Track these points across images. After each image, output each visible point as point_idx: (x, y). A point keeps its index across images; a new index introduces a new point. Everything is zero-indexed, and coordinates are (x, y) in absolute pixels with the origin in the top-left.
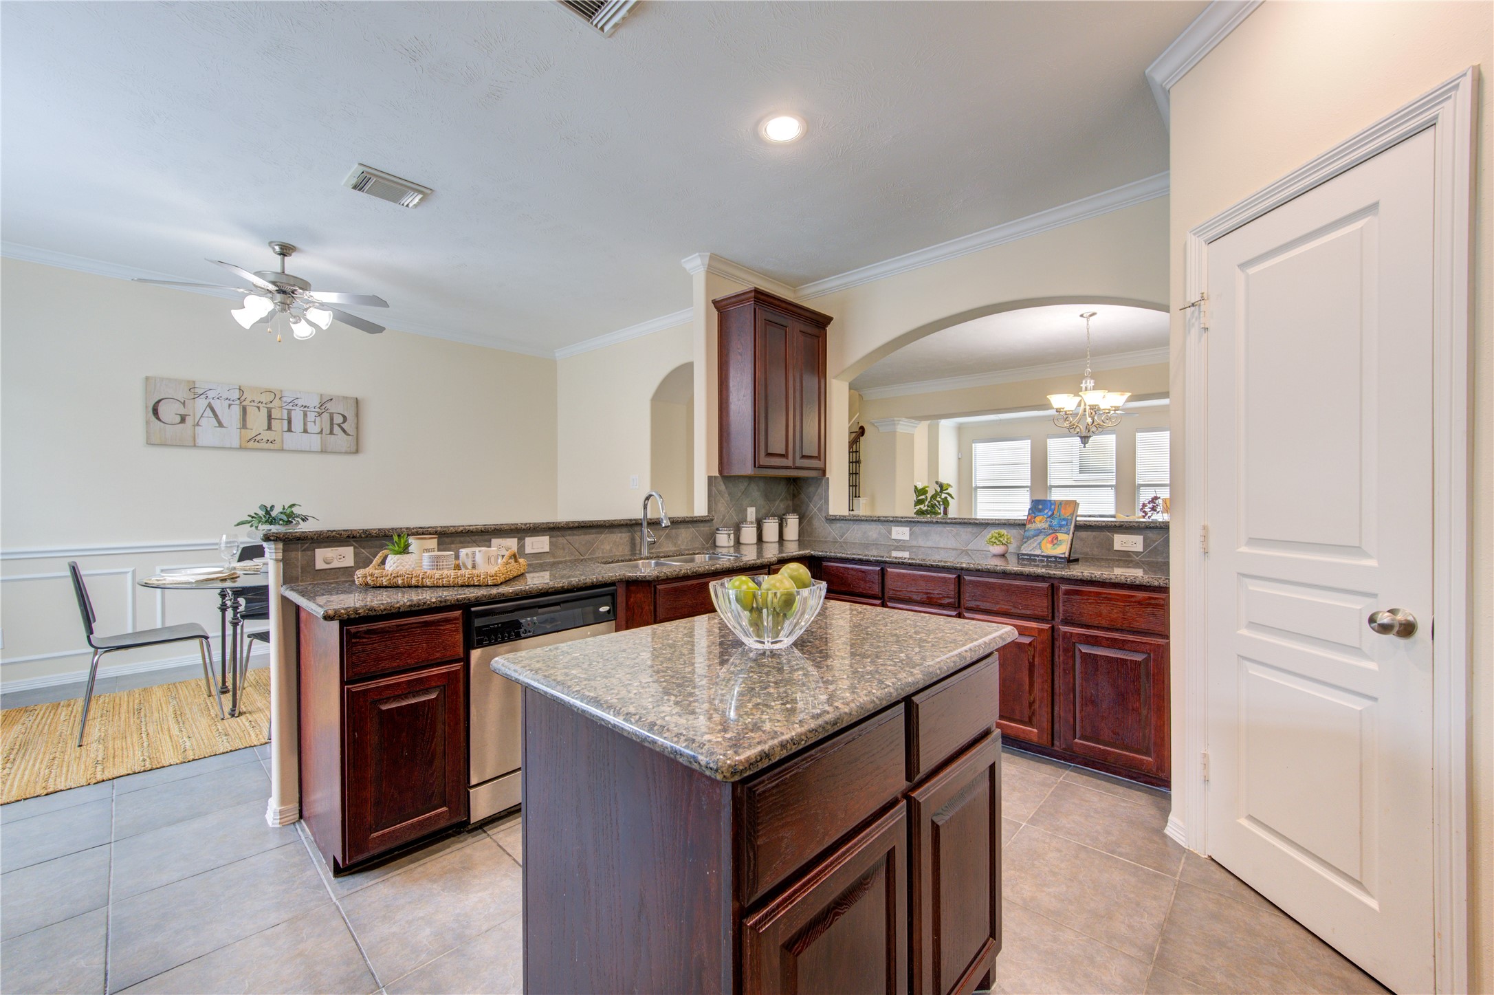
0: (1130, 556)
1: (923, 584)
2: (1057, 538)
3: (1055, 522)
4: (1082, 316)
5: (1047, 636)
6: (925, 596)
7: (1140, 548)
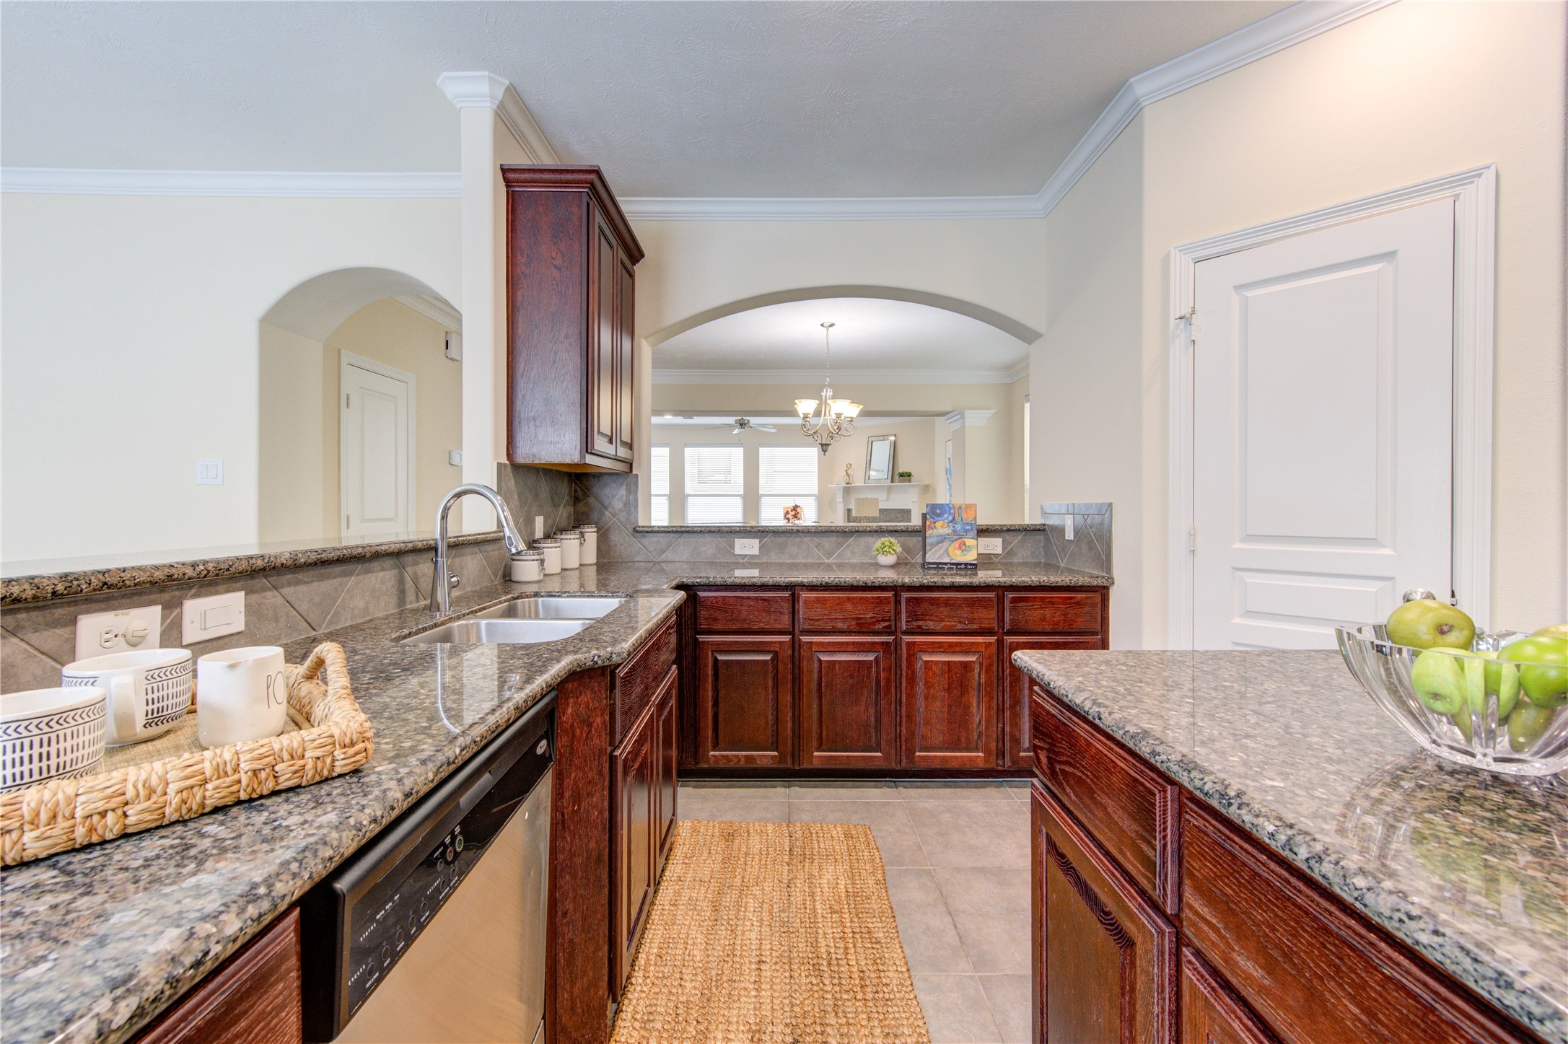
0: (991, 559)
1: (849, 606)
2: (964, 544)
3: (959, 527)
4: (822, 325)
5: (994, 649)
6: (854, 623)
7: (999, 550)
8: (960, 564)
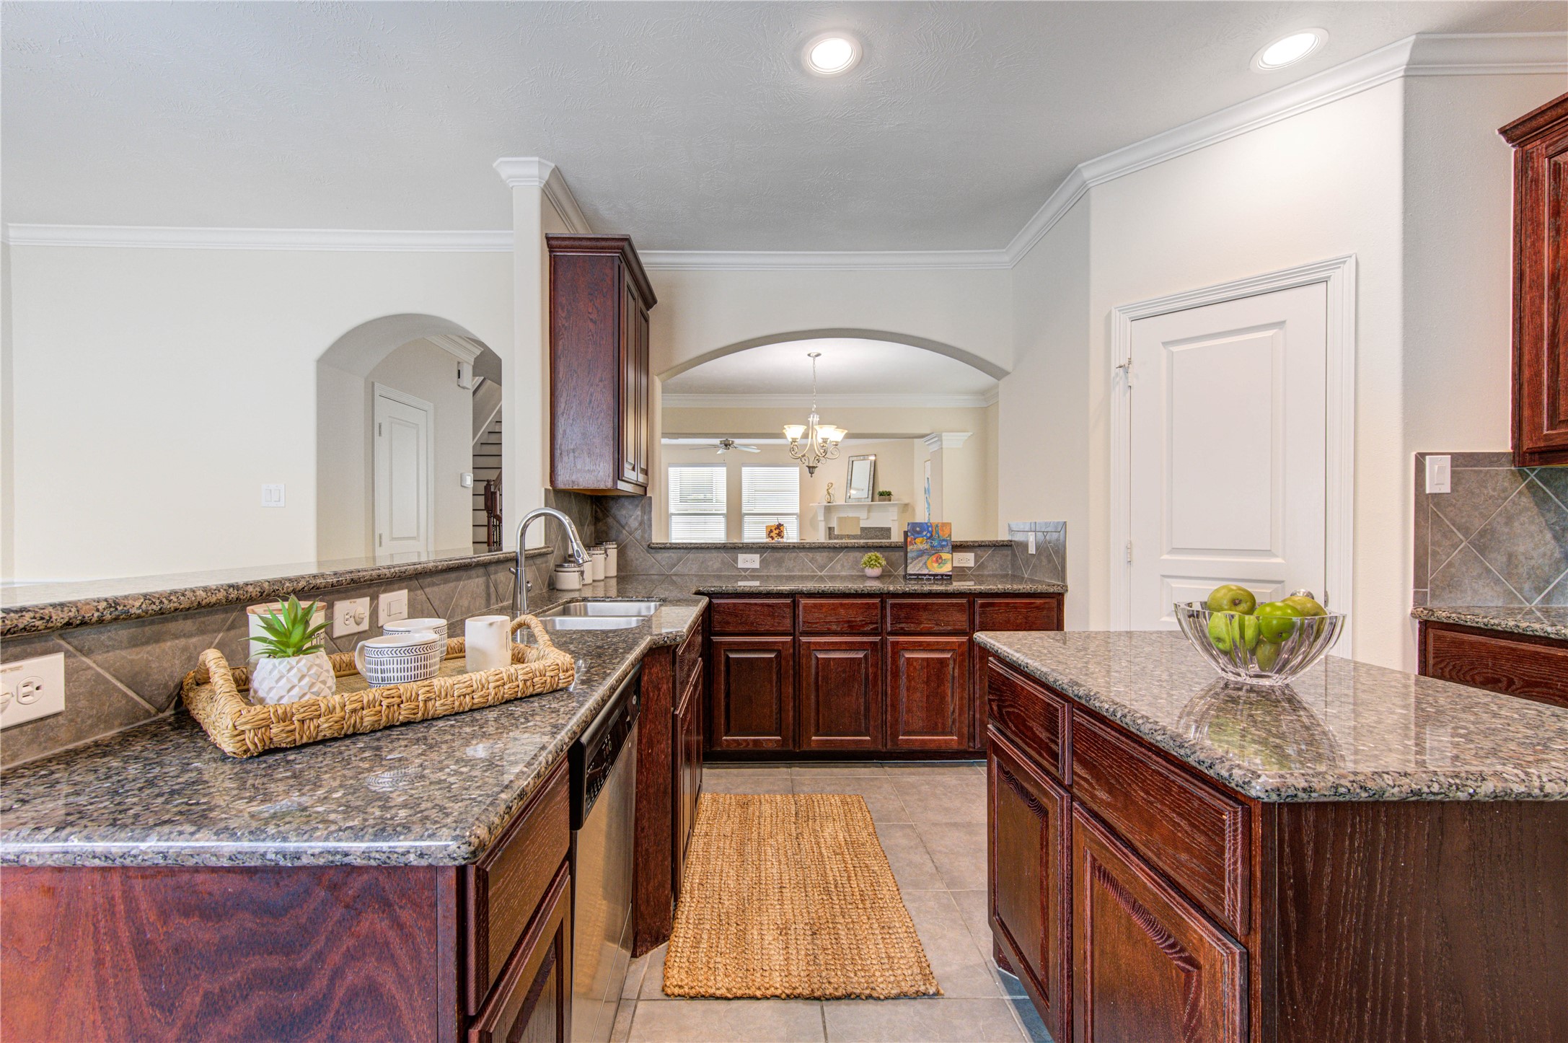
0: (964, 571)
1: (842, 611)
2: (941, 558)
3: (936, 543)
4: (809, 355)
5: (966, 648)
6: (846, 625)
7: (972, 564)
8: (937, 575)
